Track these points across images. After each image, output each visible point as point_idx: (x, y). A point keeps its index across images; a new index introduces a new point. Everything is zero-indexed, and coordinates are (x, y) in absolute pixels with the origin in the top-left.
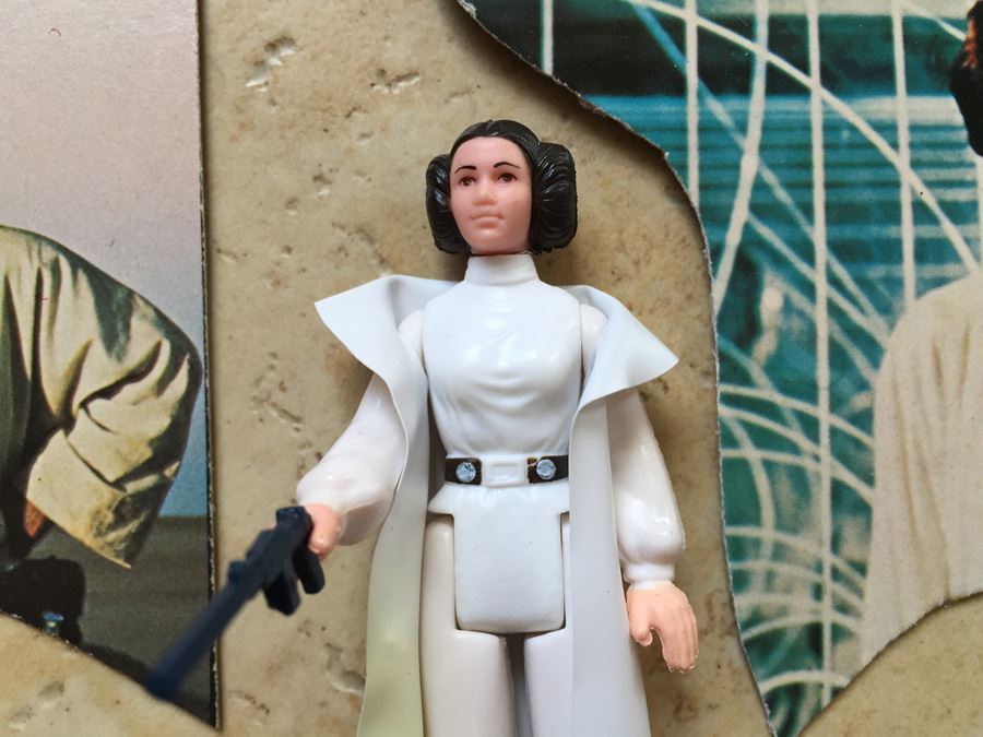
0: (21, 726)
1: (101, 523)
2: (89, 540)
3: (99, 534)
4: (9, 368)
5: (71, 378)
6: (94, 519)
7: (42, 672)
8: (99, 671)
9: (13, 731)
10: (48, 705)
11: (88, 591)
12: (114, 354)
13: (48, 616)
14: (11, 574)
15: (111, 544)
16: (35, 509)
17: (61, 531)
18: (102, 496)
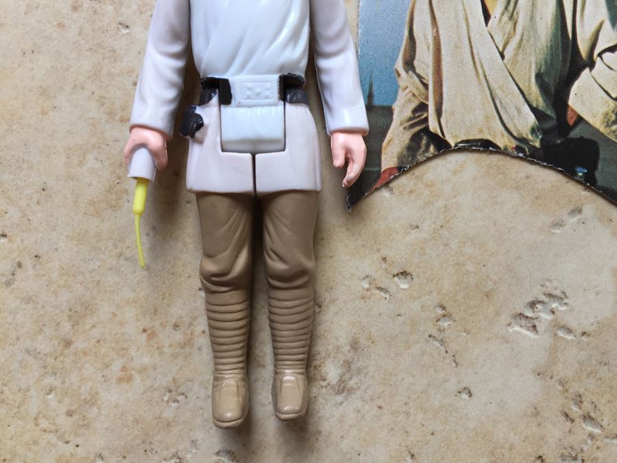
0: (558, 231)
1: (609, 120)
2: (602, 129)
3: (608, 126)
4: (560, 33)
5: (593, 40)
6: (605, 118)
7: (570, 201)
8: (601, 203)
9: (553, 234)
10: (573, 220)
11: (601, 157)
12: (615, 29)
13: (578, 169)
14: (559, 145)
15: (614, 132)
16: (573, 110)
17: (587, 123)
18: (609, 106)
